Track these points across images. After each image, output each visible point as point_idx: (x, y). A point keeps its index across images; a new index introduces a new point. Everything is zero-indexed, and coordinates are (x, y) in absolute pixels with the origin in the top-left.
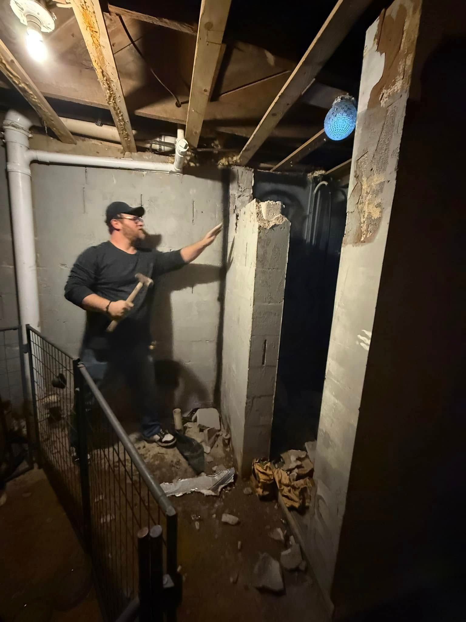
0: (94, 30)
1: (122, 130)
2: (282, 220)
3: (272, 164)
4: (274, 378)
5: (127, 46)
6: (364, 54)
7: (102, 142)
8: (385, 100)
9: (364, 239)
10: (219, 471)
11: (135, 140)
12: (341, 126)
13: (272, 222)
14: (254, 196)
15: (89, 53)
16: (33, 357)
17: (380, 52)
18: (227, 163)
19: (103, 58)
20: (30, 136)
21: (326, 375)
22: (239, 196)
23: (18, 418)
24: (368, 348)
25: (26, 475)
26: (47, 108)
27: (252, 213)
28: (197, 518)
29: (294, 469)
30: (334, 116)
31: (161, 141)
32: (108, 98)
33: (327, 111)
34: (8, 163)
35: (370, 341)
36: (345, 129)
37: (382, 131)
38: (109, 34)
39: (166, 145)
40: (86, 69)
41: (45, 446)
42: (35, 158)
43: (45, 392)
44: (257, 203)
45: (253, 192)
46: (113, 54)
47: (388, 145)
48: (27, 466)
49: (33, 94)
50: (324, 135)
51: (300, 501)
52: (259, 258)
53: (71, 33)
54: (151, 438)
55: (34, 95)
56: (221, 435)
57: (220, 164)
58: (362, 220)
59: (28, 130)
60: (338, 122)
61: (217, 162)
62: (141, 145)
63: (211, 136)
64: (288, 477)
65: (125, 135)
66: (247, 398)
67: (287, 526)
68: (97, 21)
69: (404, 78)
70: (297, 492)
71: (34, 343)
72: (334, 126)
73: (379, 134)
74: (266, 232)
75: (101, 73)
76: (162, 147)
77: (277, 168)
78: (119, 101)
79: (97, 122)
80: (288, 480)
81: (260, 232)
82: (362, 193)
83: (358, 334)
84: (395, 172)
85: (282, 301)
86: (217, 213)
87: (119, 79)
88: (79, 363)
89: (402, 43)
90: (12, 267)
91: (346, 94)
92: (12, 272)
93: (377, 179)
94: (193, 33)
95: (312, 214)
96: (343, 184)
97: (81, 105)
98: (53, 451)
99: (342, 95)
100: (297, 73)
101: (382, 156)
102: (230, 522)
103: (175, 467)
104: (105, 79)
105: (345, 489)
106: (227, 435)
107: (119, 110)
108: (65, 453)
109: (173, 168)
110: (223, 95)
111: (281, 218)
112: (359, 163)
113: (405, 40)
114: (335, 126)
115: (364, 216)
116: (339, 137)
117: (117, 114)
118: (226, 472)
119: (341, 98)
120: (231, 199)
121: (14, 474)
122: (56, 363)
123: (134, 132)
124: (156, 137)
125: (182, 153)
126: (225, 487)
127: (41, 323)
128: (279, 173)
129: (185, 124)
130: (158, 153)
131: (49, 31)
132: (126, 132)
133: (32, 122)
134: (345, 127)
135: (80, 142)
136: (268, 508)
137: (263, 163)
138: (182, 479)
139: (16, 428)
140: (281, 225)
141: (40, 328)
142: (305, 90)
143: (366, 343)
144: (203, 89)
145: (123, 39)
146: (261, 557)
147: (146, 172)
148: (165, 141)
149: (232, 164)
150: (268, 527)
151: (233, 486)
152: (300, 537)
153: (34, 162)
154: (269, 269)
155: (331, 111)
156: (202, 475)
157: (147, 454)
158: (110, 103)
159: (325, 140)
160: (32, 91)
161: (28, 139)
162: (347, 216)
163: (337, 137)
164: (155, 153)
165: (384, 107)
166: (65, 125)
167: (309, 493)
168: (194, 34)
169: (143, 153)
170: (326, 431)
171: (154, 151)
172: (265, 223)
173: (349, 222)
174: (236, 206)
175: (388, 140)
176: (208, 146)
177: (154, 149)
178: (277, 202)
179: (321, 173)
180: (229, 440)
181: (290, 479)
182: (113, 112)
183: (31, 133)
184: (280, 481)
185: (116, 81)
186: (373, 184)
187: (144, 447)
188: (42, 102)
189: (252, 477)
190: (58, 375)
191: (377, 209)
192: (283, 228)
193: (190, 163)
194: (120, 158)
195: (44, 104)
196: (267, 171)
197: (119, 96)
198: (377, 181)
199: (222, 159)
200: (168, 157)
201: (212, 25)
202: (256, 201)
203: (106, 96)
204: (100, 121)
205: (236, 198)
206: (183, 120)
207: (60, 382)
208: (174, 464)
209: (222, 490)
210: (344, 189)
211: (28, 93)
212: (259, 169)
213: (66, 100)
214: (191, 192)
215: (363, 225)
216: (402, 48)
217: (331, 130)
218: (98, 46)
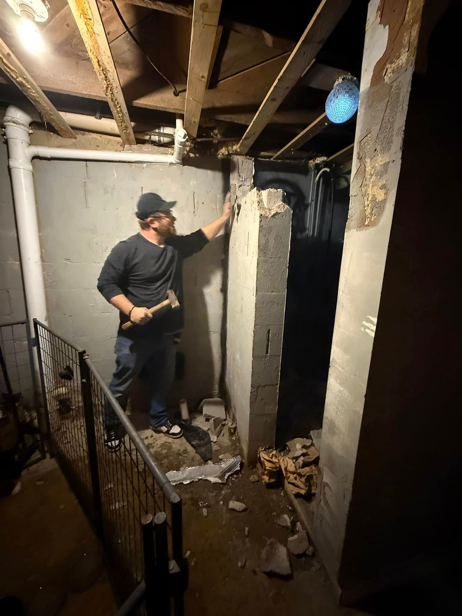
0: (88, 17)
1: (120, 122)
2: (283, 208)
3: (273, 153)
4: (278, 367)
5: (123, 34)
6: (367, 28)
7: (102, 136)
8: (389, 76)
9: (368, 223)
10: (225, 459)
11: (134, 132)
12: (342, 108)
13: (274, 210)
14: (255, 185)
15: (84, 42)
16: (41, 350)
17: (383, 25)
18: (227, 153)
19: (98, 46)
20: (31, 131)
21: (330, 362)
22: (240, 186)
23: (29, 409)
24: (373, 334)
25: (39, 464)
26: (46, 103)
27: (253, 202)
28: (205, 505)
29: (299, 457)
30: (335, 98)
31: (160, 133)
32: (105, 89)
33: (328, 93)
34: (10, 159)
35: (375, 327)
36: (347, 110)
37: (386, 108)
38: (104, 22)
39: (165, 136)
40: (83, 60)
41: (56, 435)
42: (37, 154)
43: (54, 384)
44: (258, 191)
45: (254, 181)
46: (109, 44)
47: (392, 123)
48: (39, 456)
50: (326, 118)
51: (306, 488)
52: (261, 247)
53: (66, 23)
54: (158, 428)
55: (32, 89)
56: (227, 425)
57: (220, 153)
58: (366, 203)
59: (28, 126)
60: (339, 104)
61: (217, 152)
62: (140, 137)
63: (211, 125)
64: (294, 465)
65: (124, 127)
66: (252, 387)
67: (293, 512)
68: (91, 7)
69: (409, 50)
70: (303, 480)
71: (41, 336)
72: (335, 108)
73: (383, 112)
74: (268, 220)
75: (97, 63)
76: (162, 138)
77: (278, 156)
78: (116, 92)
79: (95, 116)
80: (294, 468)
81: (261, 221)
82: (366, 175)
83: (363, 321)
84: (400, 151)
85: (285, 291)
86: (218, 203)
87: (116, 69)
88: (84, 355)
89: (407, 12)
90: (18, 263)
91: (348, 74)
92: (18, 268)
93: (381, 160)
94: (188, 15)
95: (314, 201)
96: (346, 171)
97: (79, 97)
98: (63, 441)
99: (343, 75)
100: (296, 53)
101: (386, 135)
102: (237, 509)
103: (182, 455)
104: (101, 69)
105: (351, 477)
106: (233, 424)
107: (117, 101)
108: (74, 443)
109: (173, 159)
110: (221, 82)
111: (283, 206)
112: (362, 145)
113: (410, 10)
114: (337, 108)
115: (368, 199)
116: (341, 119)
117: (115, 105)
118: (232, 460)
119: (343, 79)
120: (231, 188)
121: (28, 463)
122: (63, 356)
123: (133, 124)
124: (155, 129)
125: (181, 143)
126: (232, 475)
127: (48, 318)
128: (279, 161)
129: (183, 113)
130: (157, 144)
131: (43, 20)
132: (125, 124)
133: (32, 117)
134: (347, 108)
135: (80, 137)
136: (274, 495)
137: (263, 151)
138: (189, 467)
139: (28, 420)
140: (283, 212)
141: (47, 322)
142: (305, 72)
143: (371, 329)
144: (201, 76)
145: (117, 27)
146: (268, 542)
147: (146, 165)
148: (164, 132)
149: (232, 154)
150: (274, 514)
151: (240, 473)
152: (306, 523)
153: (36, 157)
154: (271, 258)
155: (332, 92)
156: (209, 463)
157: (154, 443)
158: (107, 94)
159: (326, 124)
160: (30, 85)
161: (29, 135)
162: (350, 200)
163: (339, 120)
164: (154, 145)
165: (388, 83)
166: (64, 119)
167: (315, 481)
168: (189, 17)
169: (143, 145)
170: (331, 419)
171: (154, 143)
172: (266, 212)
173: (353, 206)
174: (236, 196)
175: (393, 118)
176: (208, 136)
177: (154, 140)
178: (279, 190)
179: (322, 160)
180: (235, 429)
181: (296, 467)
182: (111, 104)
183: (31, 129)
184: (286, 469)
185: (112, 71)
186: (377, 165)
187: (152, 436)
188: (40, 96)
189: (258, 465)
190: (65, 367)
191: (382, 190)
192: (285, 216)
193: (190, 154)
194: (120, 151)
195: (42, 97)
196: (268, 160)
197: (116, 87)
198: (381, 161)
199: (222, 148)
200: (167, 148)
201: (207, 6)
202: (257, 189)
203: (103, 87)
204: (98, 113)
205: (237, 188)
206: (181, 109)
207: (67, 373)
208: (181, 453)
209: (228, 477)
210: (347, 176)
211: (26, 88)
212: (260, 158)
213: (64, 93)
214: (191, 184)
215: (367, 208)
216: (406, 19)
217: (333, 112)
218: (92, 34)
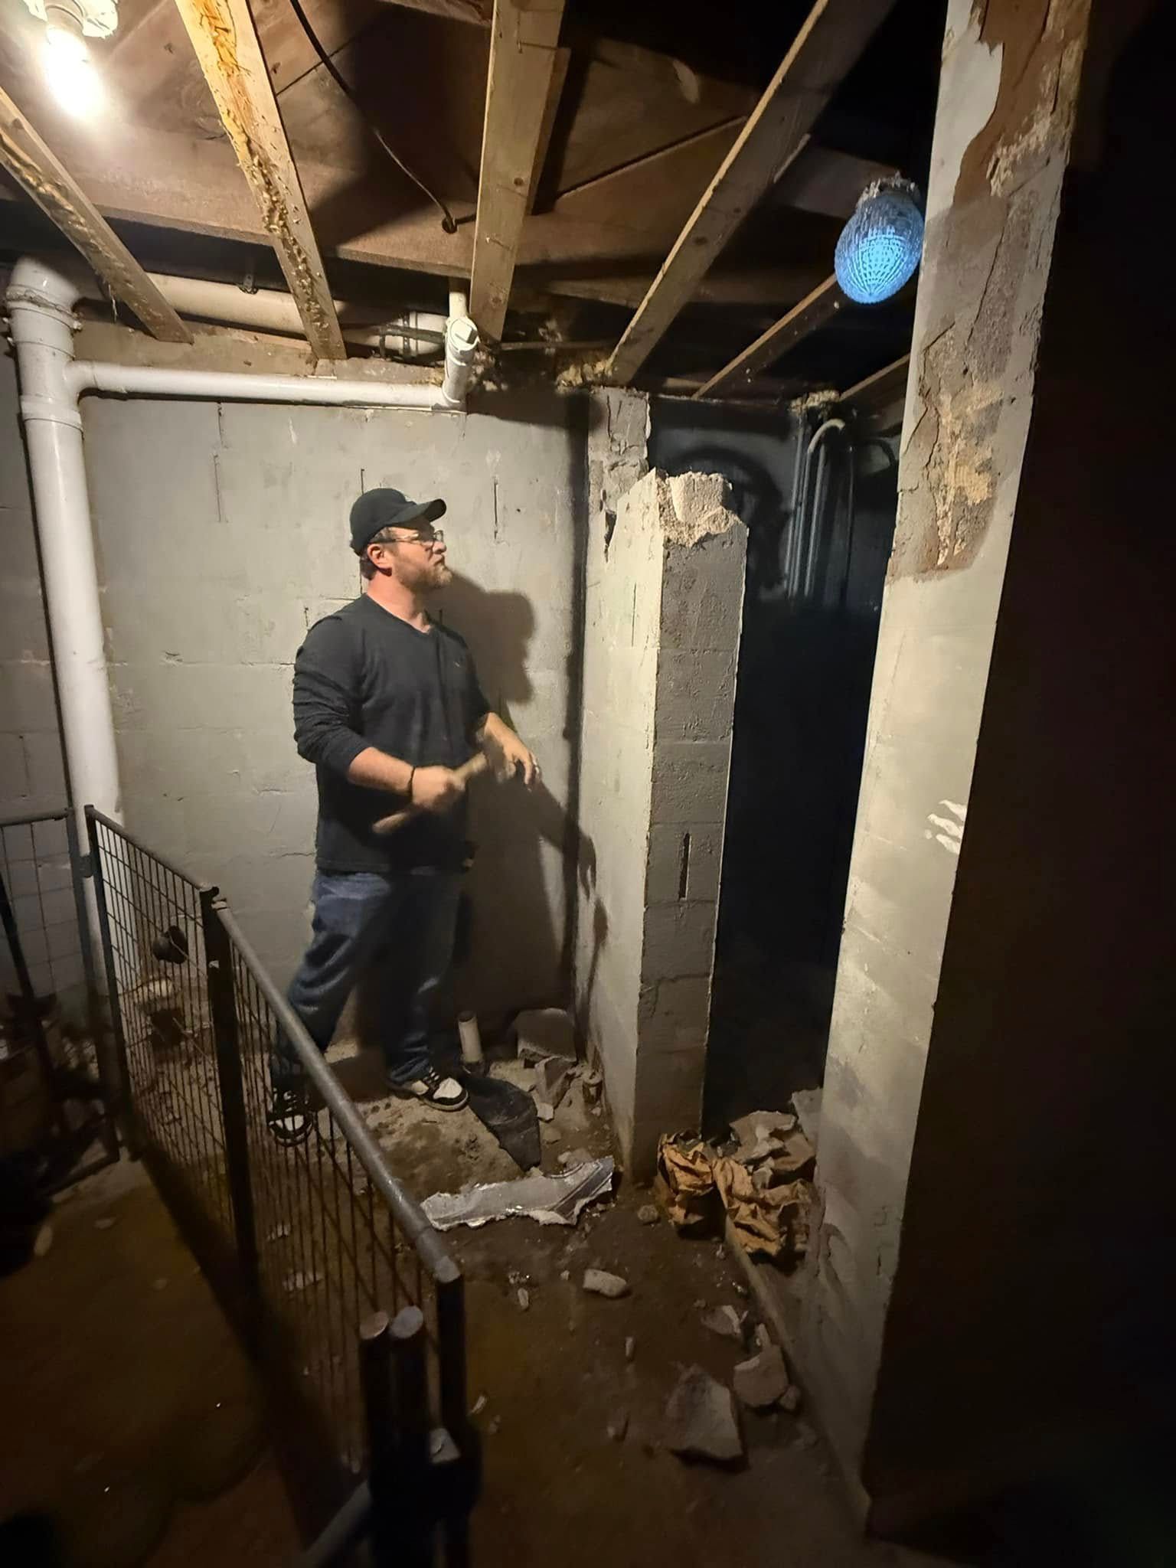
0: (220, 24)
1: (305, 302)
2: (725, 521)
3: (698, 381)
4: (710, 930)
5: (311, 70)
6: (944, 54)
7: (259, 335)
8: (1003, 177)
9: (946, 559)
10: (575, 1165)
11: (343, 327)
12: (879, 263)
13: (700, 528)
14: (651, 463)
15: (212, 90)
16: (107, 887)
17: (988, 43)
18: (579, 380)
19: (248, 102)
20: (76, 325)
21: (846, 920)
22: (614, 466)
23: (75, 1037)
24: (956, 849)
25: (102, 1174)
26: (117, 252)
27: (648, 508)
28: (523, 1280)
29: (763, 1159)
30: (862, 236)
31: (409, 328)
32: (266, 214)
33: (842, 223)
34: (22, 397)
35: (962, 828)
36: (891, 270)
37: (995, 263)
38: (261, 39)
39: (420, 336)
40: (208, 139)
41: (144, 1103)
42: (91, 383)
43: (138, 972)
44: (659, 479)
45: (648, 454)
46: (275, 96)
47: (1010, 301)
48: (103, 1155)
49: (75, 212)
50: (836, 291)
51: (782, 1240)
52: (668, 623)
53: (165, 42)
54: (406, 1088)
55: (78, 215)
56: (580, 1076)
57: (563, 382)
58: (941, 509)
59: (69, 312)
60: (870, 252)
61: (555, 378)
62: (357, 338)
63: (540, 308)
64: (749, 1179)
65: (315, 314)
66: (642, 981)
67: (748, 1299)
69: (1057, 109)
70: (774, 1217)
71: (105, 851)
72: (861, 264)
73: (986, 273)
74: (684, 554)
75: (245, 145)
76: (412, 343)
77: (710, 389)
78: (295, 221)
79: (242, 284)
80: (751, 1186)
81: (668, 557)
82: (940, 436)
83: (929, 813)
84: (1030, 373)
85: (729, 734)
86: (557, 511)
87: (293, 160)
88: (215, 899)
89: (1051, 11)
90: (46, 663)
91: (893, 175)
92: (45, 675)
93: (980, 396)
94: (480, 20)
95: (803, 505)
96: (886, 427)
98: (162, 1118)
99: (882, 177)
100: (760, 119)
101: (994, 333)
102: (606, 1291)
103: (464, 1153)
104: (256, 161)
105: (898, 1212)
106: (594, 1074)
107: (296, 247)
108: (191, 1123)
109: (442, 396)
110: (566, 195)
111: (724, 517)
112: (931, 358)
114: (863, 262)
115: (945, 499)
116: (876, 293)
117: (292, 257)
118: (592, 1167)
119: (880, 188)
120: (591, 474)
121: (73, 1171)
122: (160, 902)
123: (338, 305)
124: (396, 318)
125: (464, 356)
126: (591, 1204)
127: (123, 805)
128: (715, 401)
129: (467, 277)
130: (400, 358)
131: (103, 33)
132: (318, 306)
133: (79, 289)
134: (891, 264)
135: (202, 339)
136: (699, 1255)
137: (672, 376)
138: (482, 1184)
139: (74, 1063)
140: (724, 534)
141: (119, 815)
142: (783, 168)
143: (951, 835)
144: (514, 179)
145: (298, 51)
146: (685, 1376)
147: (372, 411)
148: (419, 327)
149: (593, 383)
150: (700, 1303)
151: (612, 1200)
152: (781, 1327)
153: (89, 393)
154: (693, 652)
155: (852, 222)
156: (534, 1175)
157: (394, 1122)
158: (272, 226)
159: (836, 305)
160: (73, 204)
161: (72, 335)
162: (899, 502)
163: (870, 294)
164: (393, 360)
165: (999, 195)
166: (162, 293)
167: (804, 1219)
168: (484, 23)
169: (363, 360)
170: (846, 1064)
171: (392, 355)
172: (682, 532)
173: (904, 515)
174: (604, 492)
175: (1011, 287)
176: (531, 335)
177: (392, 348)
178: (712, 476)
179: (825, 399)
180: (600, 1086)
181: (754, 1184)
182: (281, 253)
183: (78, 319)
184: (729, 1189)
185: (285, 168)
186: (969, 409)
187: (389, 1107)
188: (100, 233)
189: (659, 1179)
190: (166, 930)
191: (981, 476)
192: (729, 542)
193: (484, 382)
194: (306, 376)
195: (104, 236)
196: (685, 398)
197: (296, 208)
198: (980, 400)
199: (567, 369)
200: (426, 368)
202: (657, 473)
203: (261, 208)
204: (249, 278)
205: (606, 471)
206: (462, 266)
207: (171, 946)
208: (463, 1149)
209: (583, 1210)
210: (887, 440)
211: (61, 211)
212: (664, 394)
213: (161, 224)
214: (488, 460)
215: (943, 523)
216: (1049, 27)
217: (852, 275)
218: (231, 68)
